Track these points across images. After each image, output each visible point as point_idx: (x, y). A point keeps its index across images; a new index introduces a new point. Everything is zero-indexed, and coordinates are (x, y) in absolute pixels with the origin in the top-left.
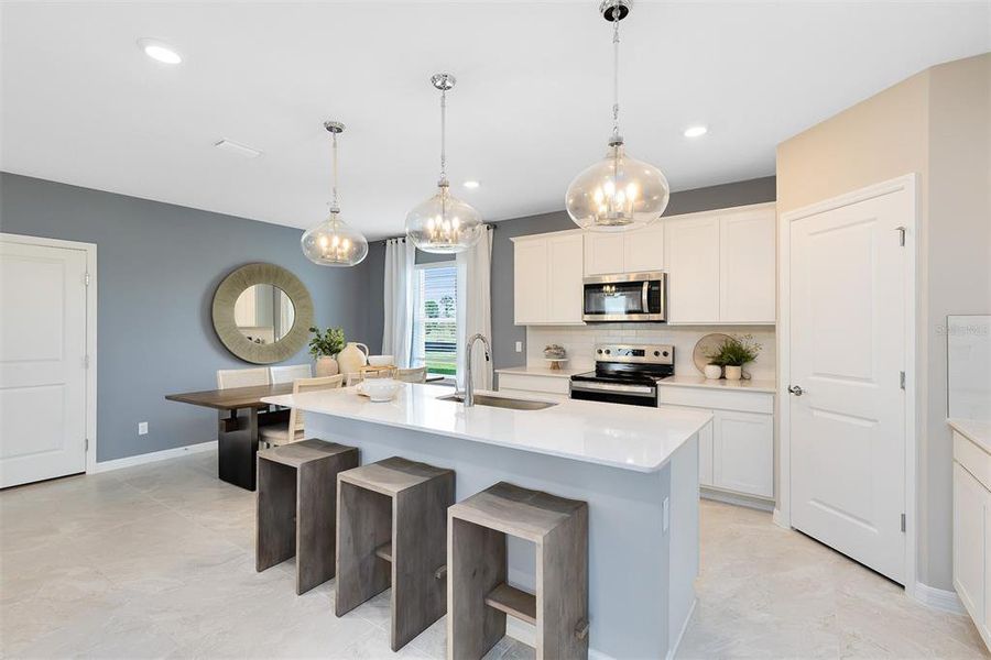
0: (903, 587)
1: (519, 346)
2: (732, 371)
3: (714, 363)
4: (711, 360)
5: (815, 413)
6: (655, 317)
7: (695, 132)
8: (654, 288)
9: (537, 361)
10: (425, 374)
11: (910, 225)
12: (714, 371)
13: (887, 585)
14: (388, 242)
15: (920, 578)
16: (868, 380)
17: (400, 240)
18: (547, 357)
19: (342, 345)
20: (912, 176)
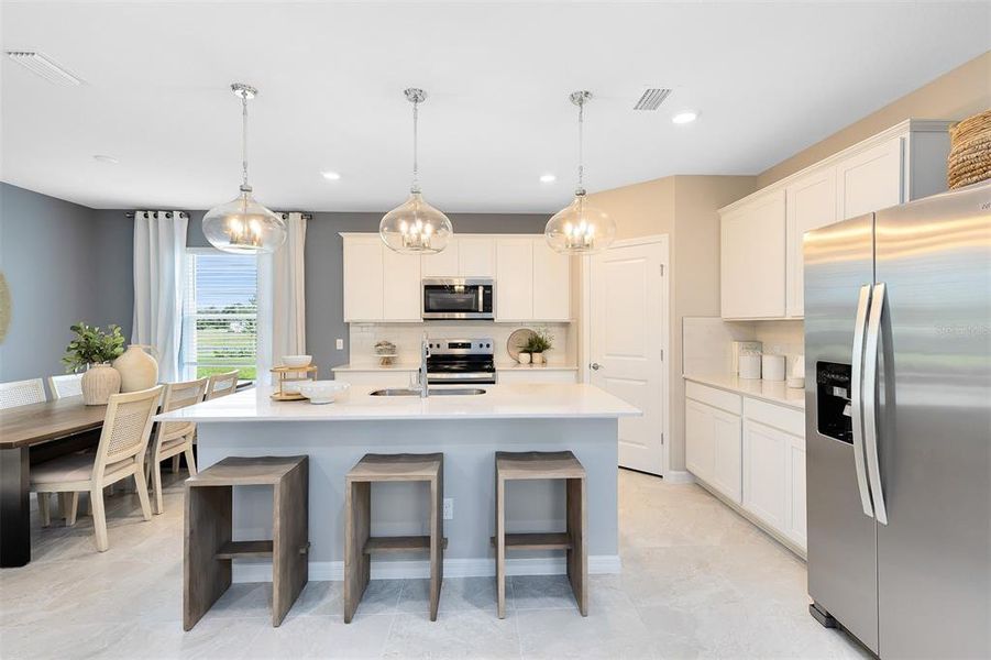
0: (661, 477)
1: (340, 344)
2: (537, 357)
3: (525, 351)
4: (522, 349)
5: (608, 380)
6: (487, 315)
7: (548, 179)
8: (487, 292)
9: (362, 358)
10: (235, 382)
11: (666, 264)
12: (525, 357)
13: (654, 478)
14: (139, 215)
15: (671, 469)
16: (641, 356)
17: (151, 214)
18: (380, 352)
19: (118, 350)
20: (667, 235)
